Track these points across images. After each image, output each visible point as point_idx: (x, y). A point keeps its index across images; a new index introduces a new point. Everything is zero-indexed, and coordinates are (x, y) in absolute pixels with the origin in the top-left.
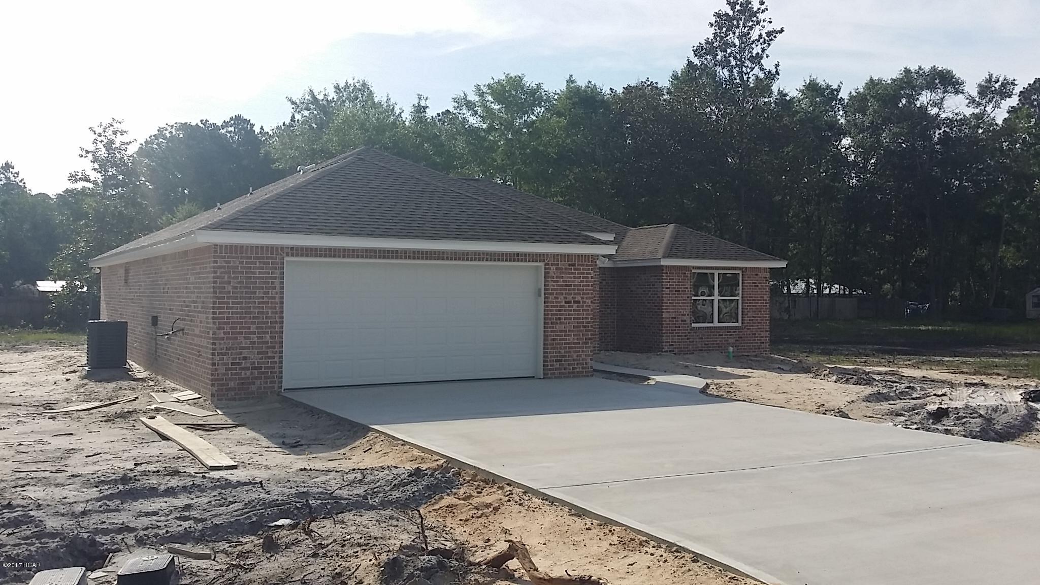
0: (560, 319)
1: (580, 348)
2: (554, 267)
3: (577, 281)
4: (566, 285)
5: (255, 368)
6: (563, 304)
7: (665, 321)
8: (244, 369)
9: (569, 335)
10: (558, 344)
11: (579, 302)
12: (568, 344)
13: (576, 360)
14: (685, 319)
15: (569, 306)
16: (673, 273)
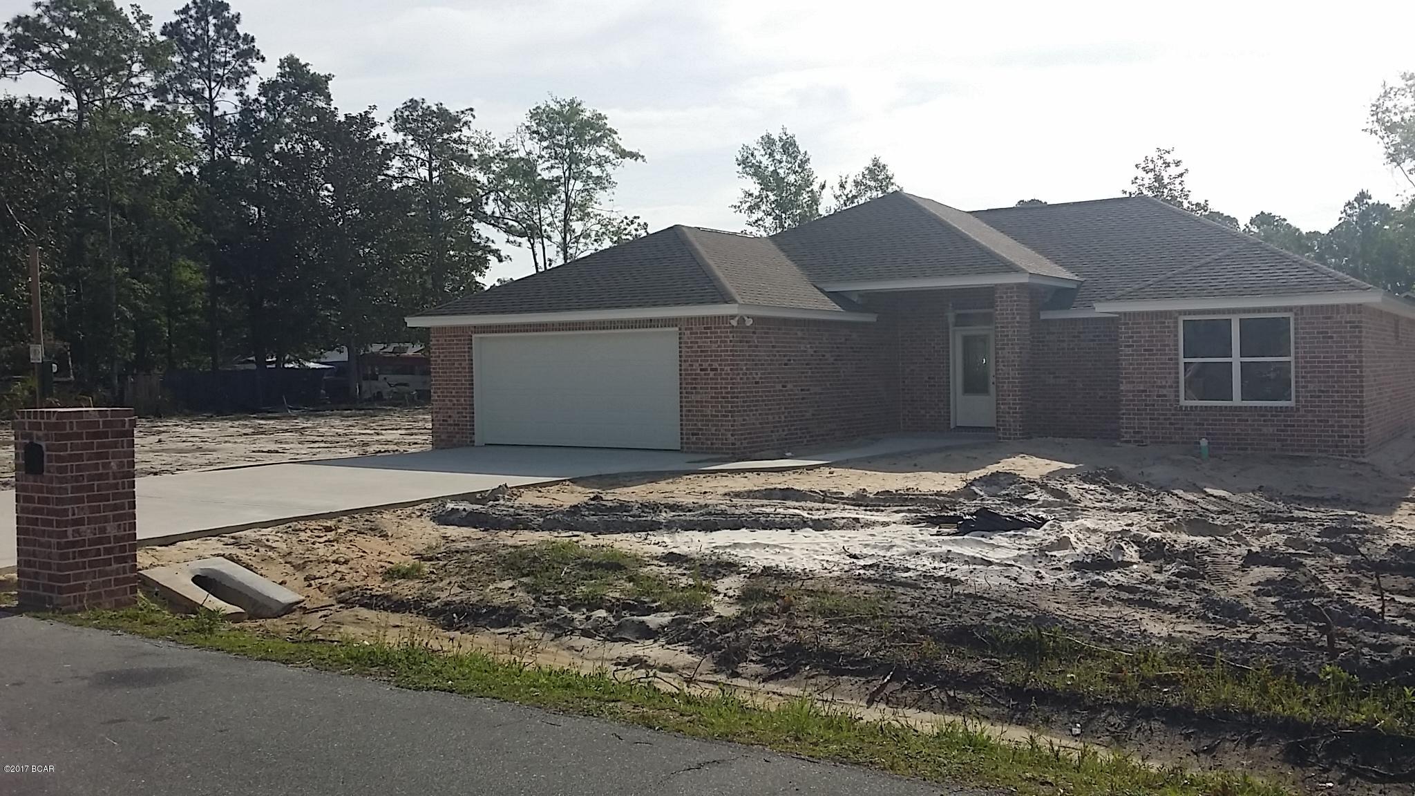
0: (695, 388)
1: (719, 421)
2: (689, 332)
3: (714, 347)
4: (702, 351)
5: (455, 425)
6: (699, 372)
7: (1124, 396)
8: (449, 425)
9: (705, 407)
10: (695, 416)
11: (716, 370)
12: (706, 416)
13: (715, 435)
14: (1165, 393)
15: (705, 374)
16: (1140, 324)
